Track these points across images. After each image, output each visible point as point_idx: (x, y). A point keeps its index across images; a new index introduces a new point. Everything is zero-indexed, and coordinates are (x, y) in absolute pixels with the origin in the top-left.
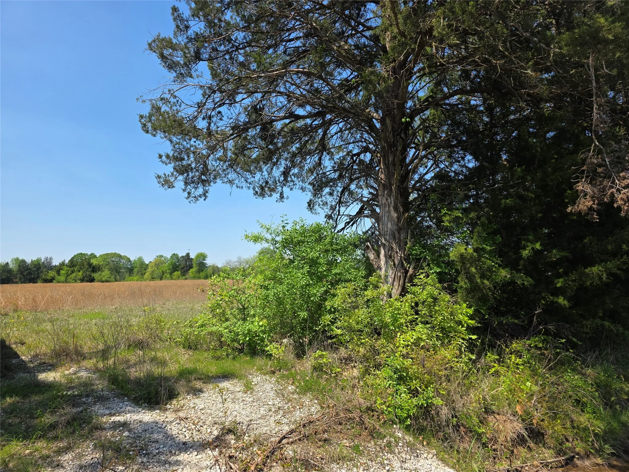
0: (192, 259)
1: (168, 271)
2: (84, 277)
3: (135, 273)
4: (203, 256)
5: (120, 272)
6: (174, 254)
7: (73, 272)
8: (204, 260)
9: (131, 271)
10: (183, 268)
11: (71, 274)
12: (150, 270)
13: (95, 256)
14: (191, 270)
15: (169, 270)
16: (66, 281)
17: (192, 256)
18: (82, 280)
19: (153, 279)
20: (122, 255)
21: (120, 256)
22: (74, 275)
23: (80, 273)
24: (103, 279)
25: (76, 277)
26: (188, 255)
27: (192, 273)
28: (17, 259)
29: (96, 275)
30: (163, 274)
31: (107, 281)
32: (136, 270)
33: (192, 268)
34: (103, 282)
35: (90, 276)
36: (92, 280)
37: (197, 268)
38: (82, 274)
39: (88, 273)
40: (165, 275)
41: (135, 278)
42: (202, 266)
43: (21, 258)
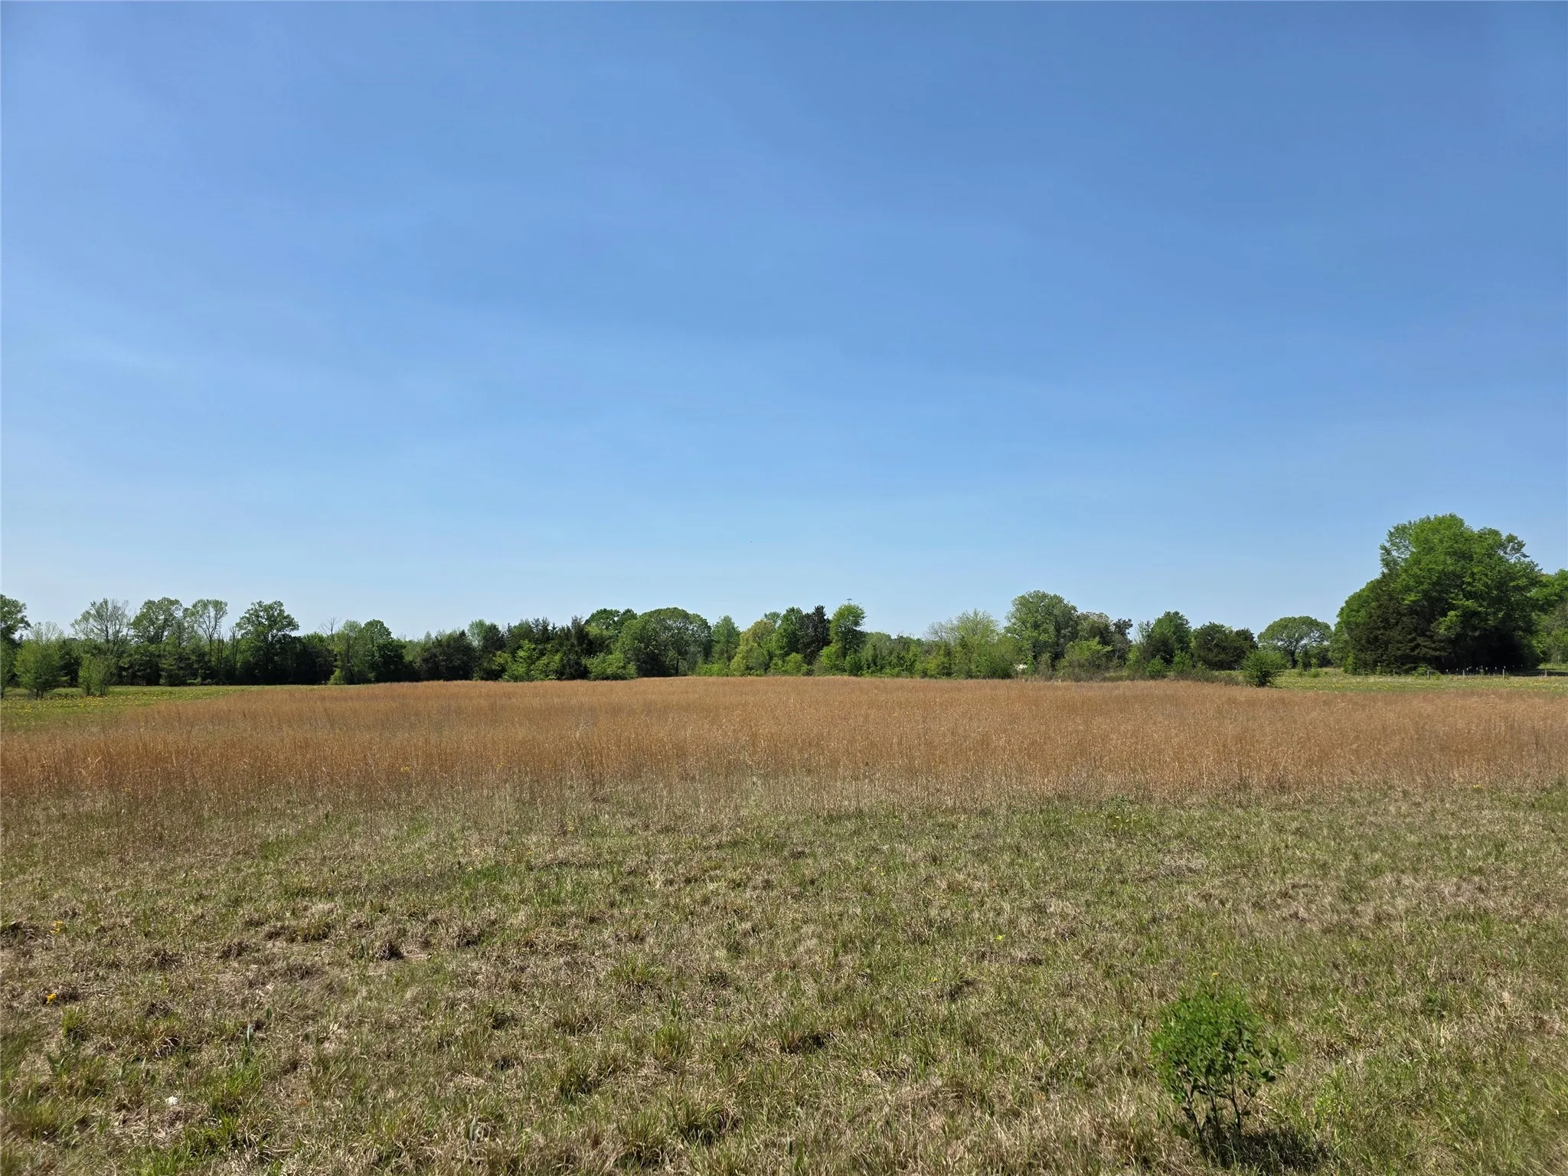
0: (829, 621)
1: (778, 652)
2: (564, 666)
3: (717, 656)
4: (853, 614)
5: (686, 653)
6: (793, 610)
7: (542, 654)
8: (857, 624)
9: (707, 649)
10: (807, 645)
11: (538, 658)
12: (742, 648)
13: (634, 616)
14: (825, 651)
15: (781, 648)
16: (528, 677)
17: (829, 615)
18: (561, 675)
19: (748, 670)
20: (690, 611)
21: (685, 616)
22: (545, 660)
23: (557, 658)
24: (609, 671)
25: (547, 665)
26: (820, 610)
27: (828, 657)
28: (481, 624)
29: (593, 663)
30: (771, 658)
31: (616, 677)
32: (717, 648)
33: (828, 643)
34: (607, 678)
35: (578, 664)
36: (583, 674)
37: (840, 645)
38: (562, 660)
39: (572, 657)
40: (774, 661)
41: (716, 667)
42: (853, 638)
43: (488, 623)
